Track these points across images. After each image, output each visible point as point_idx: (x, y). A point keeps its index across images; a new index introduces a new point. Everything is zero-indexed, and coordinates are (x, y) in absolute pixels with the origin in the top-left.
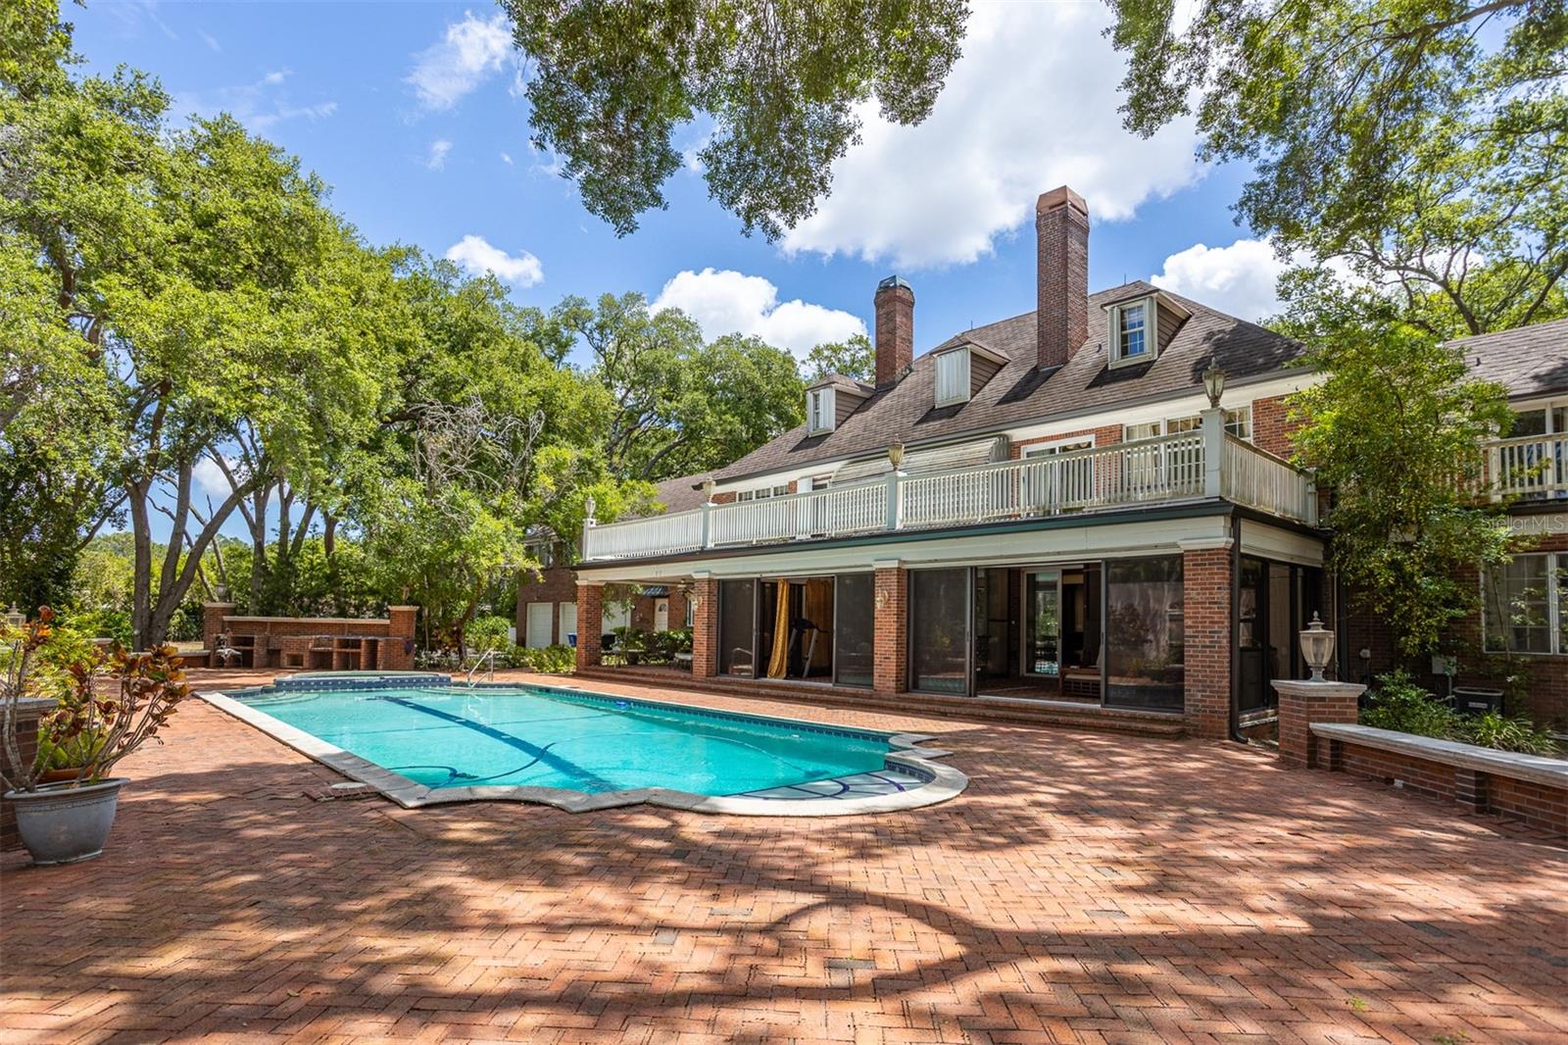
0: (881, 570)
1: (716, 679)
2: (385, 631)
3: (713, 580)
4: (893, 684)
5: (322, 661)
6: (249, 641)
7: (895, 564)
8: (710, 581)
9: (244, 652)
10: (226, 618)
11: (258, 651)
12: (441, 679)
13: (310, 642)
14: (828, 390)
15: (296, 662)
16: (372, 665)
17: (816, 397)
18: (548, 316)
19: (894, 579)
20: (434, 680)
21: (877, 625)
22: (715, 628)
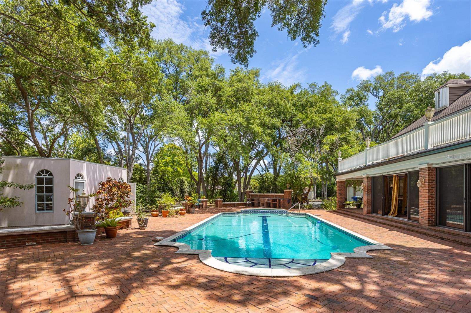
0: (422, 169)
1: (371, 215)
2: (283, 197)
3: (370, 177)
4: (427, 222)
5: (268, 206)
6: (253, 200)
7: (426, 166)
8: (368, 178)
9: (252, 202)
10: (250, 194)
11: (256, 202)
12: (284, 211)
13: (266, 200)
14: (445, 89)
15: (263, 205)
16: (279, 207)
17: (439, 93)
18: (356, 89)
19: (427, 173)
20: (282, 211)
21: (420, 194)
22: (370, 196)
